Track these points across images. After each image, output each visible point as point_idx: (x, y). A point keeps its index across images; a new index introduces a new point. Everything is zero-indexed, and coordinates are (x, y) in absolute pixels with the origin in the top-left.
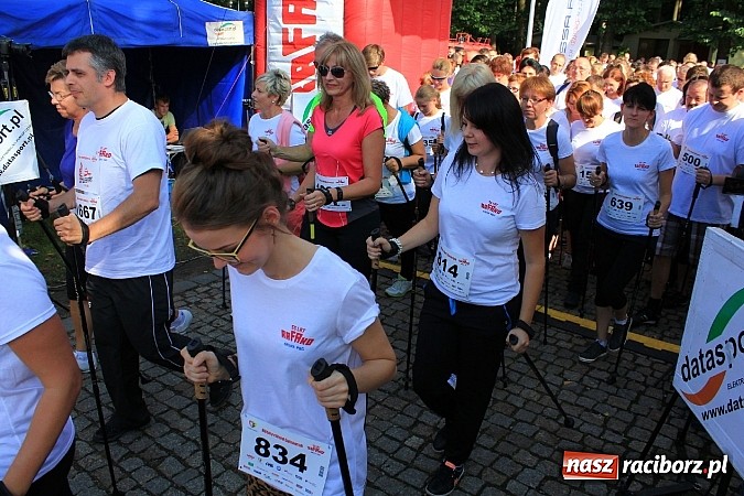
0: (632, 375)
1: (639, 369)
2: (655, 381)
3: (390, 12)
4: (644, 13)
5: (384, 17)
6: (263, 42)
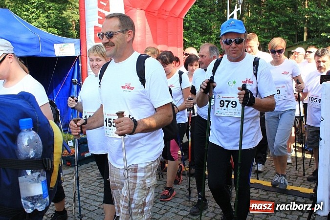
3: (150, 33)
4: (287, 37)
5: (147, 36)
6: (85, 54)
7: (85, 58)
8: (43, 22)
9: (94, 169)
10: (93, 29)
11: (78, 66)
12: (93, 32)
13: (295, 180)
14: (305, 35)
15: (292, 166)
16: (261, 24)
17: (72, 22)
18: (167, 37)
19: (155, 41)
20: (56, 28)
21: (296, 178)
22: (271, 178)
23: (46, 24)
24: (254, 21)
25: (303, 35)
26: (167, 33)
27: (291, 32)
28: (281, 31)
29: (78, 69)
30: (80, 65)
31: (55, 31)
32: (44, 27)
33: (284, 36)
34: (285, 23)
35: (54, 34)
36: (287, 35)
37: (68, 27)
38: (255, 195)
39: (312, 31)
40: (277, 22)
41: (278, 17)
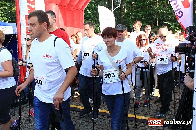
5: (60, 21)
6: (20, 33)
7: (20, 36)
9: (24, 110)
10: (25, 17)
12: (25, 19)
13: (155, 113)
15: (153, 104)
16: (132, 16)
18: (73, 22)
19: (66, 24)
21: (156, 112)
22: (140, 113)
24: (128, 14)
25: (156, 23)
26: (73, 20)
28: (144, 20)
30: (17, 40)
33: (146, 23)
34: (146, 15)
39: (161, 20)
40: (142, 15)
41: (142, 12)
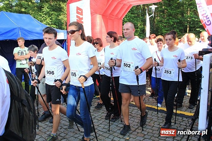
0: (181, 123)
1: (184, 122)
2: (189, 125)
3: (105, 28)
4: (178, 30)
5: (103, 29)
7: (70, 40)
8: (48, 22)
11: (66, 45)
14: (188, 29)
16: (164, 23)
17: (64, 21)
20: (55, 25)
23: (50, 23)
24: (161, 21)
25: (187, 29)
27: (181, 28)
28: (175, 27)
29: (66, 47)
30: (67, 44)
31: (55, 26)
32: (49, 24)
33: (177, 30)
34: (177, 23)
35: (54, 28)
36: (178, 29)
37: (62, 24)
38: (160, 116)
39: (192, 27)
40: (173, 22)
41: (173, 19)
